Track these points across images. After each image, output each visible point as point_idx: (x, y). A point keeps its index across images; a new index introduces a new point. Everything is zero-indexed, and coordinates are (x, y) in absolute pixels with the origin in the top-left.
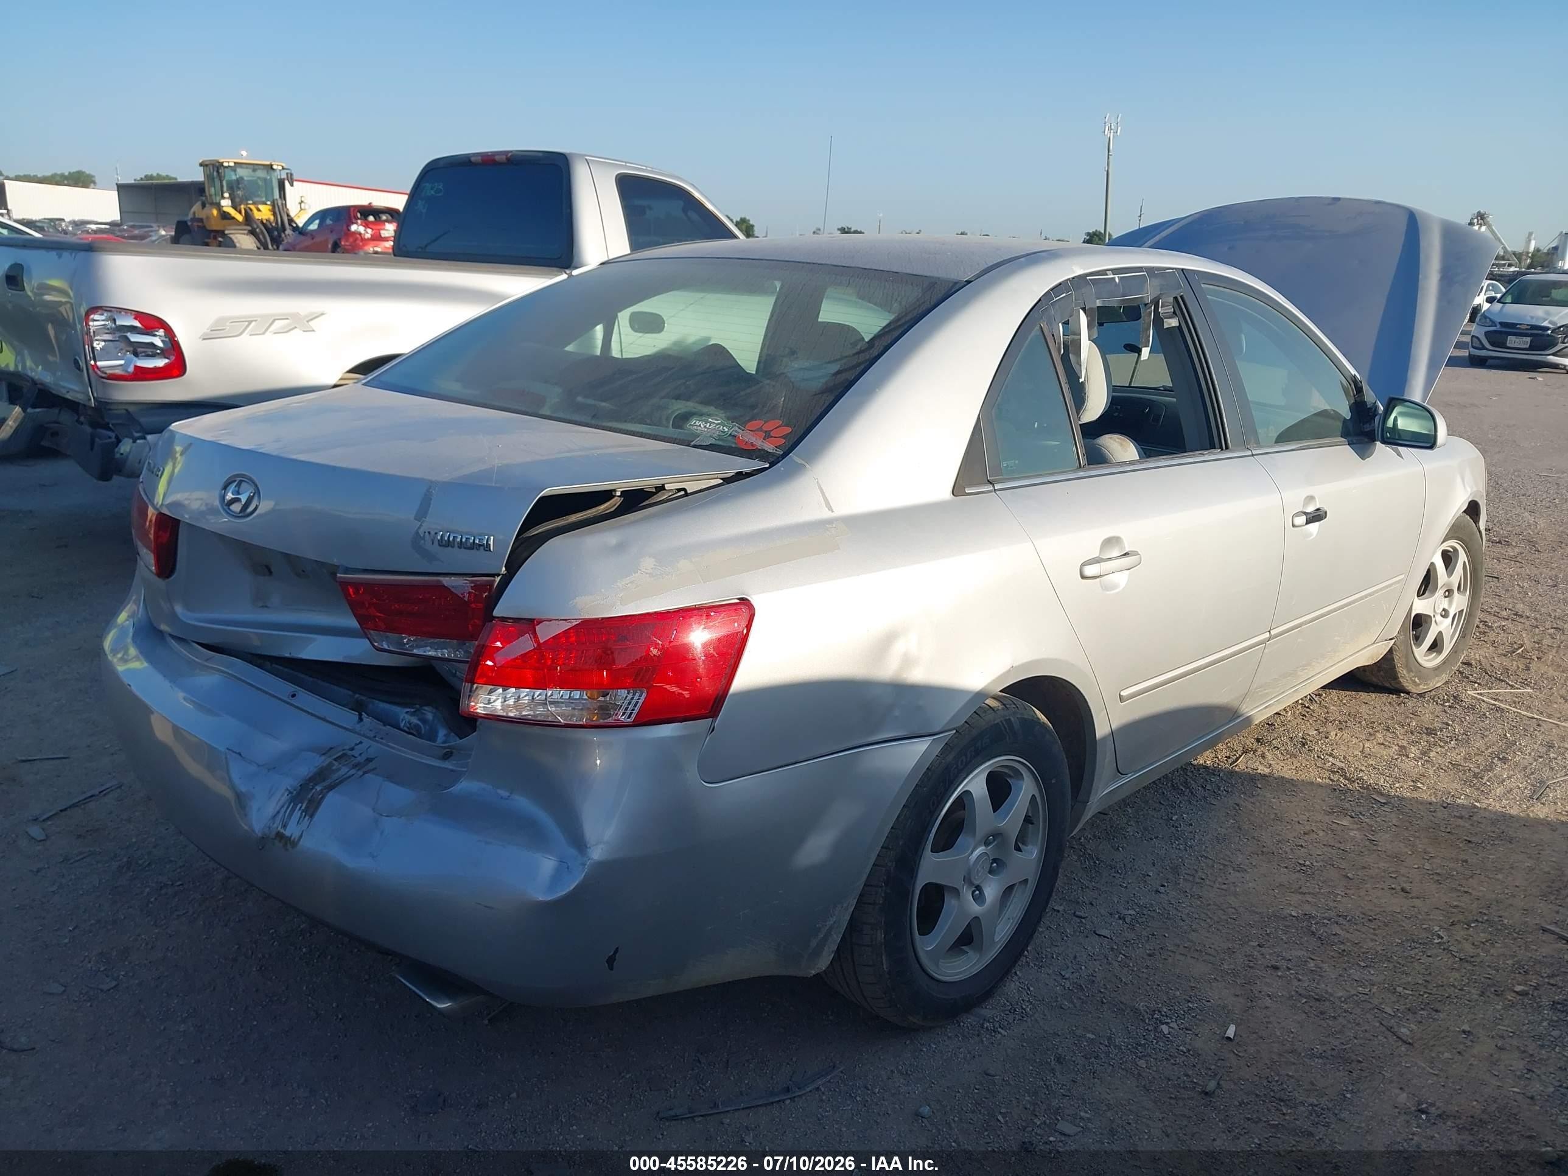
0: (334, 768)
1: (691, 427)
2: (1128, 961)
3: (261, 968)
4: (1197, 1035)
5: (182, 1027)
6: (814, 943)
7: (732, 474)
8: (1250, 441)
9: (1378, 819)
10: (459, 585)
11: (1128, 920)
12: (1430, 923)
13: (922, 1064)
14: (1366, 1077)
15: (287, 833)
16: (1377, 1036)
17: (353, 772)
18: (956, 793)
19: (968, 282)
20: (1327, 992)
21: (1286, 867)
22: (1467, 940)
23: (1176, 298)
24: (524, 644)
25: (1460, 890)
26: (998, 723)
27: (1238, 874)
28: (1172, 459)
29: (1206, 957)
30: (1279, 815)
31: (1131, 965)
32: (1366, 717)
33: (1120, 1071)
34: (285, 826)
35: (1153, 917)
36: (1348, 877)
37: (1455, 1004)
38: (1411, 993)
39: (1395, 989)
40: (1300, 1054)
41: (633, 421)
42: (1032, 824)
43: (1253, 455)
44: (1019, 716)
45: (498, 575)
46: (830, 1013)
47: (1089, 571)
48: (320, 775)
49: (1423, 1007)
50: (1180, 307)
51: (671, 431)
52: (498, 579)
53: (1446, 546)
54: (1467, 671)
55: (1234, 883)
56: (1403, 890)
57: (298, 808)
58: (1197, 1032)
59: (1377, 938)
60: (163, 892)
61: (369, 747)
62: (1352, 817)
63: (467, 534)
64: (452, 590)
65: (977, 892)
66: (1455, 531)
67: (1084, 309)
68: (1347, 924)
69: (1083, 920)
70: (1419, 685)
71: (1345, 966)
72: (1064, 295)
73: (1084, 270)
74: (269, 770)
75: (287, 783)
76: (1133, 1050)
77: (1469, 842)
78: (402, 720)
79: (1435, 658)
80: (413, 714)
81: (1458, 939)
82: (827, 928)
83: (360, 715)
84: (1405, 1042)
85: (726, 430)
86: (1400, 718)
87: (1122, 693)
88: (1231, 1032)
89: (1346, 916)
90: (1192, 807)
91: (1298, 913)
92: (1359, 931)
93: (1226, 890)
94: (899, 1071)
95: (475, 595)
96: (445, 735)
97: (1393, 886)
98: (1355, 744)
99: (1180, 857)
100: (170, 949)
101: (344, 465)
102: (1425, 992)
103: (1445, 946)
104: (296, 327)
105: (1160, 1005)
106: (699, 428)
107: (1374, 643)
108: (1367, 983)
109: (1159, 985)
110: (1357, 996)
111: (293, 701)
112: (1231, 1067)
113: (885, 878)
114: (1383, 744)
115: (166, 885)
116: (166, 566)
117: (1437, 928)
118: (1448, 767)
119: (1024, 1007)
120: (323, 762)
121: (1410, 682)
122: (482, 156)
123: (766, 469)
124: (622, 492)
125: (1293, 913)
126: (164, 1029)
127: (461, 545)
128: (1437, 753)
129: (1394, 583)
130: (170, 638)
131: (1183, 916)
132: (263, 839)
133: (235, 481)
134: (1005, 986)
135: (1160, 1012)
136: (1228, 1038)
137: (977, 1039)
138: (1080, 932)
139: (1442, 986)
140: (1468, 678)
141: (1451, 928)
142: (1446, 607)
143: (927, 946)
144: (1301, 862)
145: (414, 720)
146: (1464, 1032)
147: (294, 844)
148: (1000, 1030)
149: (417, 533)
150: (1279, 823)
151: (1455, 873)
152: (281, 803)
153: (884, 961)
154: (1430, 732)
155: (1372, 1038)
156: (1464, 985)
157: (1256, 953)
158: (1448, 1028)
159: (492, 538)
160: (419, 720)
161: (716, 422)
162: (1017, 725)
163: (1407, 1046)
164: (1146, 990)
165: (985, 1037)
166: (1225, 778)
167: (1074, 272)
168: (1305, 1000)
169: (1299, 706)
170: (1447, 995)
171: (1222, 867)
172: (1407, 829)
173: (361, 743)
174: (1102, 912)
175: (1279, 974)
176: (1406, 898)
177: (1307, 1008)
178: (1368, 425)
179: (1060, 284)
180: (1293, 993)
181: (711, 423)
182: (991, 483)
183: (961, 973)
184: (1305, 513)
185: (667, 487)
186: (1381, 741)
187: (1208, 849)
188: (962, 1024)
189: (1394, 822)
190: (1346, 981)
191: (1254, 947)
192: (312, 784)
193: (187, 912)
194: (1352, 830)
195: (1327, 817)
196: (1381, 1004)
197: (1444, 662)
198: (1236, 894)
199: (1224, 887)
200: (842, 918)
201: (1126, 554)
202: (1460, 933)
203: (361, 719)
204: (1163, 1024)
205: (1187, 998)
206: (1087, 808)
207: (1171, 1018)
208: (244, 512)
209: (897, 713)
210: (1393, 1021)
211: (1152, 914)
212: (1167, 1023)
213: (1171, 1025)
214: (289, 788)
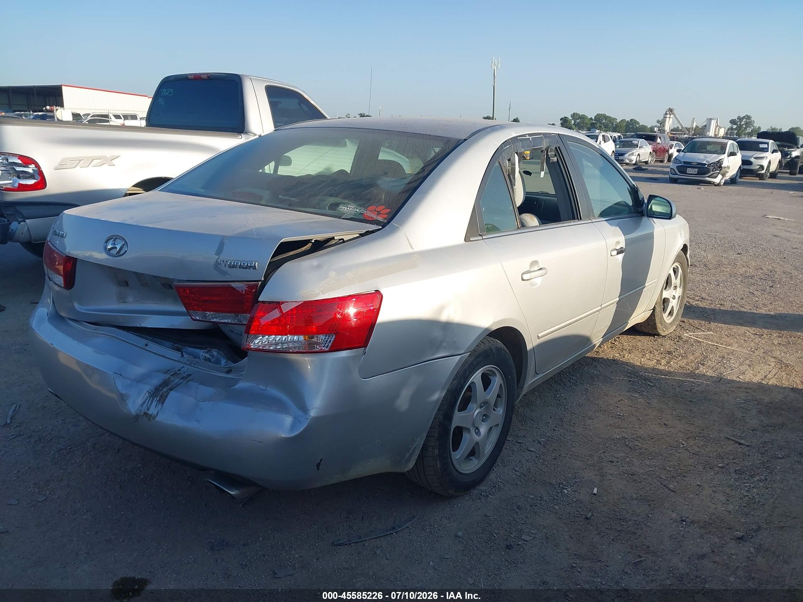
0: (171, 380)
1: (340, 210)
2: (545, 462)
3: (121, 487)
4: (580, 493)
5: (85, 517)
6: (407, 455)
7: (364, 232)
8: (590, 215)
9: (651, 393)
10: (240, 287)
11: (542, 443)
12: (678, 438)
13: (455, 513)
14: (657, 507)
15: (150, 412)
16: (660, 489)
17: (181, 381)
18: (468, 383)
19: (465, 140)
20: (636, 471)
21: (612, 417)
22: (695, 445)
23: (556, 148)
24: (275, 314)
25: (689, 423)
26: (486, 350)
27: (591, 421)
28: (557, 224)
29: (581, 459)
30: (606, 393)
31: (546, 464)
32: (641, 347)
33: (547, 511)
34: (148, 409)
35: (554, 442)
36: (640, 420)
37: (693, 473)
38: (672, 469)
39: (666, 468)
40: (627, 499)
41: (310, 207)
42: (500, 398)
43: (592, 222)
44: (495, 346)
45: (260, 281)
46: (408, 492)
47: (526, 277)
48: (165, 383)
49: (678, 475)
50: (558, 151)
51: (331, 212)
52: (260, 283)
53: (674, 266)
54: (683, 325)
55: (589, 425)
56: (665, 424)
57: (155, 400)
58: (580, 492)
59: (655, 446)
60: (61, 452)
61: (188, 369)
62: (639, 393)
63: (243, 261)
64: (237, 289)
65: (477, 430)
66: (678, 259)
67: (517, 153)
68: (642, 441)
69: (521, 444)
70: (665, 331)
71: (642, 459)
72: (508, 146)
73: (517, 134)
74: (137, 382)
75: (147, 388)
76: (552, 502)
77: (692, 401)
78: (202, 356)
79: (670, 319)
80: (207, 353)
81: (691, 444)
82: (414, 448)
83: (182, 354)
84: (673, 491)
85: (358, 211)
86: (656, 347)
87: (539, 335)
88: (595, 491)
89: (641, 437)
90: (565, 391)
91: (620, 437)
92: (647, 443)
93: (586, 428)
94: (445, 517)
95: (248, 290)
96: (225, 362)
97: (660, 423)
98: (637, 360)
99: (563, 414)
100: (71, 479)
101: (175, 229)
102: (679, 469)
103: (686, 448)
104: (105, 164)
105: (562, 481)
106: (344, 210)
107: (644, 312)
108: (653, 466)
109: (560, 472)
110: (649, 472)
111: (147, 348)
112: (597, 507)
113: (438, 424)
114: (649, 359)
115: (62, 449)
116: (69, 282)
117: (681, 440)
118: (679, 368)
119: (499, 485)
120: (165, 377)
121: (662, 330)
122: (194, 75)
123: (382, 229)
124: (315, 241)
125: (617, 437)
126: (76, 518)
127: (240, 267)
128: (674, 362)
129: (652, 283)
130: (69, 320)
131: (568, 441)
132: (137, 417)
133: (113, 238)
134: (489, 475)
135: (562, 484)
136: (594, 494)
137: (479, 500)
138: (521, 450)
139: (686, 466)
140: (684, 328)
141: (688, 440)
142: (674, 295)
143: (457, 455)
144: (618, 414)
145: (207, 356)
146: (698, 485)
147: (154, 418)
148: (489, 496)
149: (217, 261)
150: (606, 396)
151: (687, 416)
152: (145, 398)
153: (438, 464)
154: (670, 353)
155: (657, 490)
156: (696, 465)
157: (603, 456)
158: (691, 484)
159: (257, 263)
160: (210, 355)
161: (353, 207)
162: (494, 351)
163: (673, 492)
164: (555, 475)
165: (483, 499)
166: (579, 377)
167: (512, 135)
168: (626, 475)
169: (610, 343)
170: (689, 469)
171: (582, 418)
172: (663, 397)
173: (183, 367)
174: (530, 440)
175: (614, 464)
176: (666, 427)
177: (628, 479)
178: (640, 208)
179: (506, 141)
180: (621, 472)
181: (350, 207)
182: (481, 236)
183: (470, 470)
184: (616, 250)
185: (336, 238)
186: (649, 358)
187: (575, 410)
188: (471, 494)
189: (658, 394)
190: (644, 466)
191: (601, 453)
192: (161, 388)
193: (76, 462)
194: (640, 398)
195: (628, 393)
196: (660, 475)
197: (674, 320)
198: (590, 430)
199: (585, 427)
200: (420, 442)
201: (541, 269)
202: (691, 442)
203: (183, 356)
204: (564, 489)
205: (574, 477)
206: (523, 390)
207: (568, 487)
208: (119, 254)
209: (444, 345)
210: (666, 482)
211: (553, 440)
212: (566, 489)
213: (568, 489)
214: (149, 391)
